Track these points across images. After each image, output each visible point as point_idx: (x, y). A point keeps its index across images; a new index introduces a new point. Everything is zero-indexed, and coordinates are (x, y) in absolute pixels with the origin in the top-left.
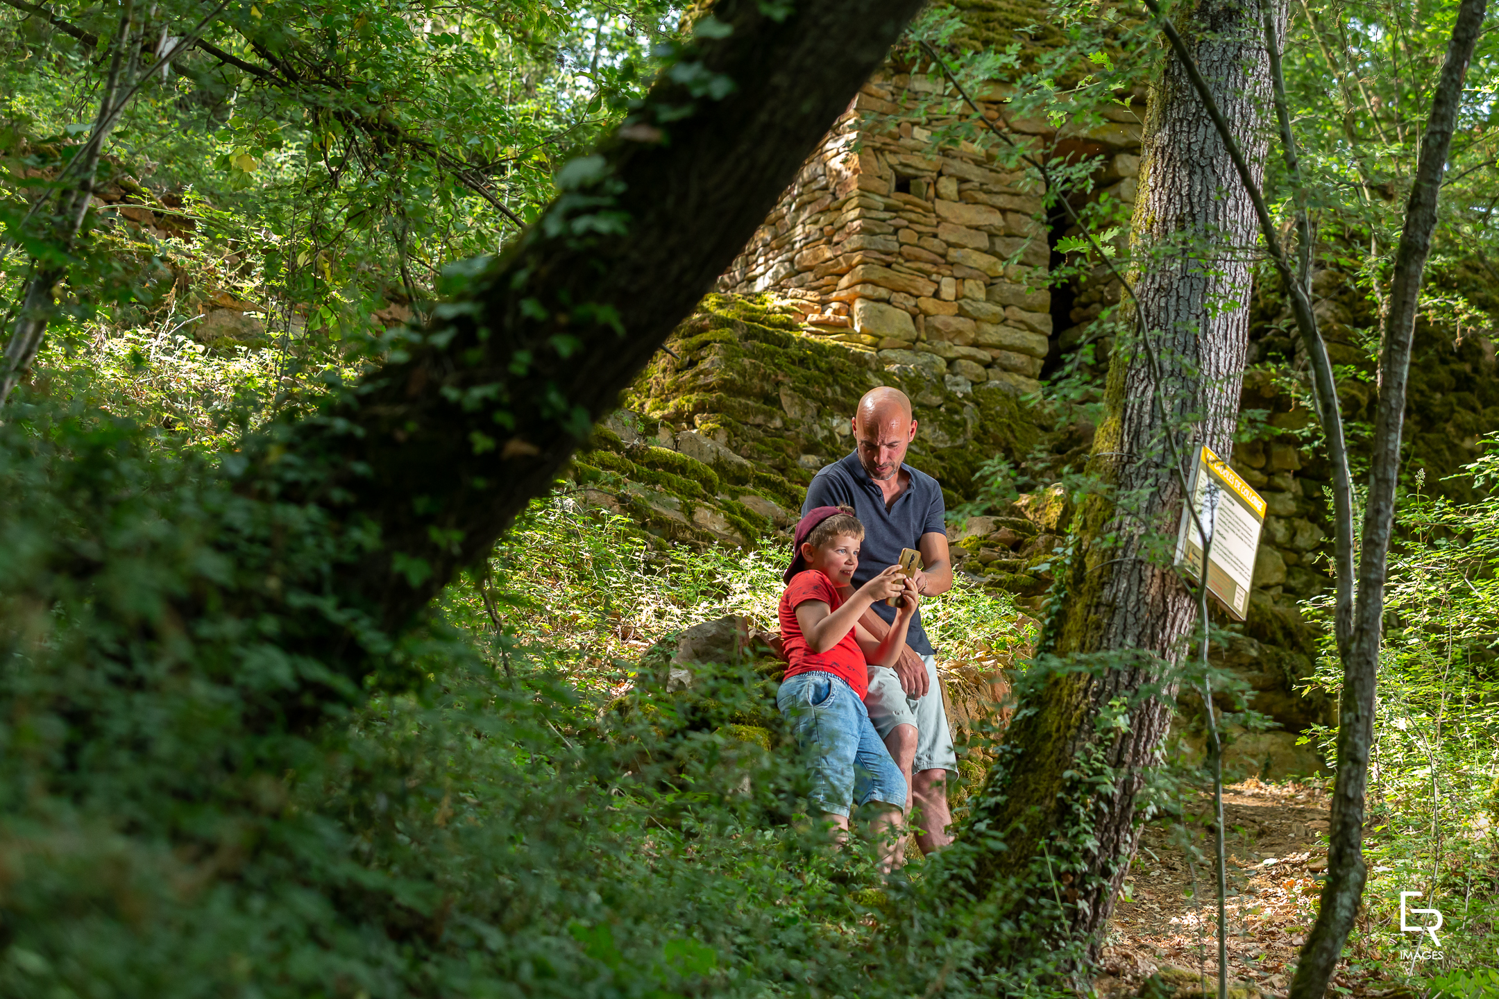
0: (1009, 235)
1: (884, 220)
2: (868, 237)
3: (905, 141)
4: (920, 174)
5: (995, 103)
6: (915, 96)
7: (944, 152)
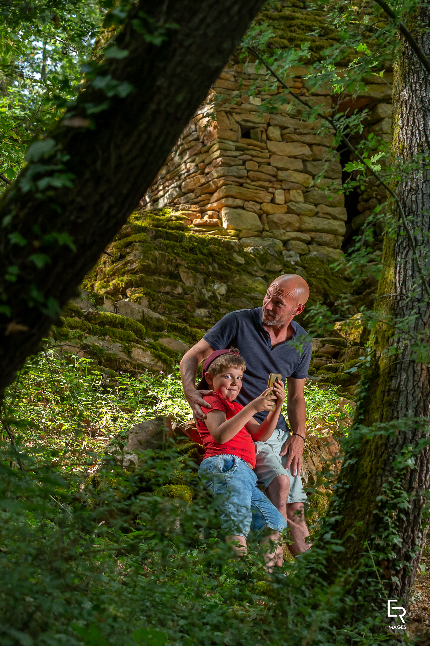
0: (315, 160)
1: (236, 157)
2: (226, 168)
3: (245, 106)
4: (256, 125)
5: (300, 77)
6: (249, 77)
7: (271, 111)
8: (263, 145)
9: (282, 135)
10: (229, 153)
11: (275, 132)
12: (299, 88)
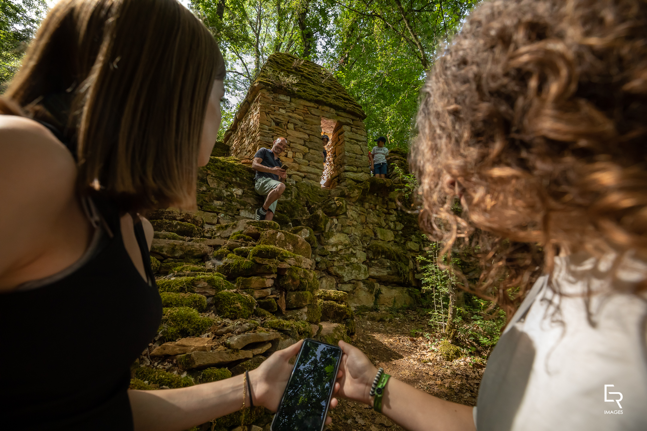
0: (310, 141)
1: (269, 133)
2: (262, 137)
3: (277, 112)
4: (282, 122)
5: (307, 106)
6: (281, 100)
7: (290, 117)
8: (285, 131)
9: (295, 128)
10: (264, 131)
11: (291, 126)
12: (306, 111)
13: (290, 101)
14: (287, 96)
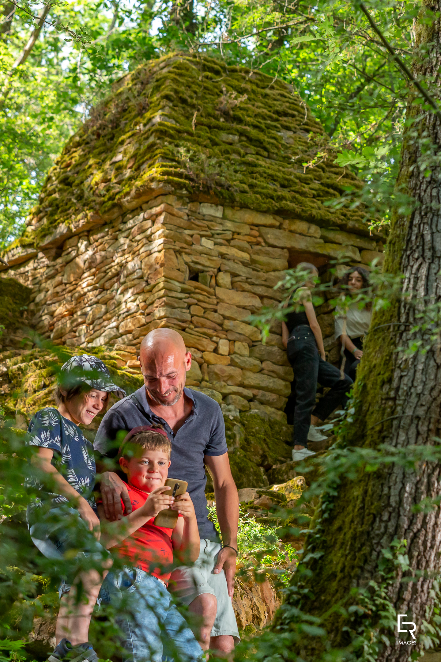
1: (181, 299)
2: (170, 309)
3: (196, 247)
4: (206, 269)
5: (257, 226)
6: (203, 218)
7: (222, 256)
8: (211, 290)
9: (232, 283)
10: (174, 294)
11: (225, 279)
12: (255, 237)
13: (224, 217)
14: (217, 205)
